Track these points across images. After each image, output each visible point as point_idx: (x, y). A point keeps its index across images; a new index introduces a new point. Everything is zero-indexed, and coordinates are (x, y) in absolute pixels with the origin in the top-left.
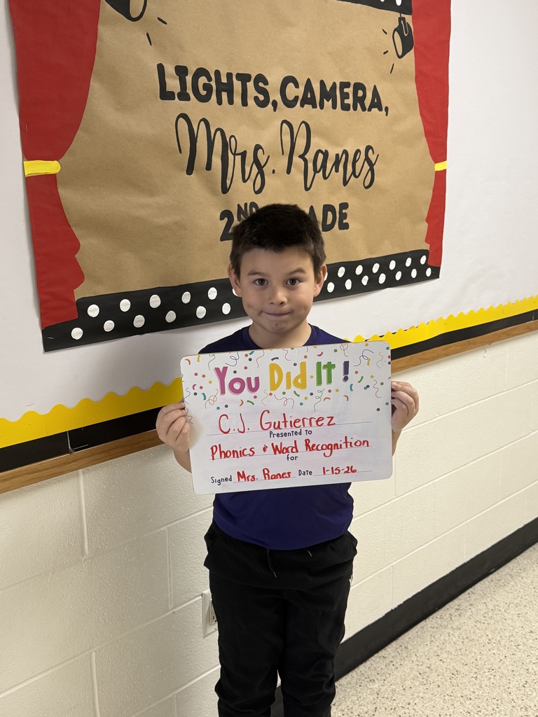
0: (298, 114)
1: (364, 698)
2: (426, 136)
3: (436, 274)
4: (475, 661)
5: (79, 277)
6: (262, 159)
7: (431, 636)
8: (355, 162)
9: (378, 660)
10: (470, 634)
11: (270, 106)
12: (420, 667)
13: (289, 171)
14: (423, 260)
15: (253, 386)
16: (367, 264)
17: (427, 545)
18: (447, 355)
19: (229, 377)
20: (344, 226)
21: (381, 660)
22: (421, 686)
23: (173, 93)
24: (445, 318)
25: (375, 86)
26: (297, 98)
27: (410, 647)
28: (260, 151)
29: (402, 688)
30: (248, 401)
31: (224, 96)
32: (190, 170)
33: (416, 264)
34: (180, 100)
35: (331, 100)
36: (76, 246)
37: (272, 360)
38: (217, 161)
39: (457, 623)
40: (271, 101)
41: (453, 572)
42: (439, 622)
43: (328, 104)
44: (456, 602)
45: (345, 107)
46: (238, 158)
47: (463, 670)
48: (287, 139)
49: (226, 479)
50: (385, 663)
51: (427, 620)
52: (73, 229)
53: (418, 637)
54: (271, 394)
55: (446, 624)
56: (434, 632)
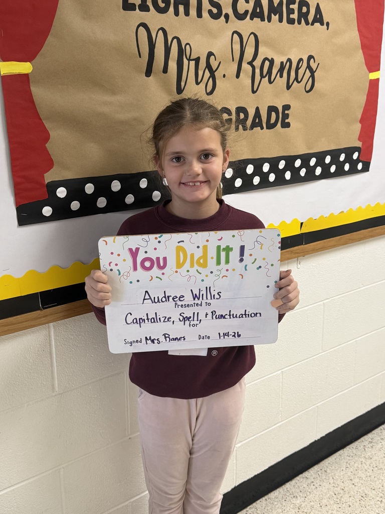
0: (247, 26)
1: (287, 511)
2: (362, 49)
3: (366, 168)
4: (381, 487)
5: (49, 164)
6: (214, 64)
7: (347, 463)
8: (298, 69)
9: (302, 480)
10: (379, 463)
11: (223, 18)
12: (336, 489)
13: (238, 76)
14: (355, 156)
15: (162, 264)
16: (305, 159)
17: (347, 390)
18: (372, 236)
19: (141, 257)
20: (286, 125)
21: (304, 480)
22: (335, 505)
23: (134, 5)
24: (373, 206)
25: (318, 4)
26: (247, 12)
27: (328, 471)
28: (212, 57)
29: (319, 505)
30: (157, 277)
31: (181, 8)
32: (148, 73)
33: (349, 159)
34: (140, 11)
35: (278, 15)
36: (46, 137)
37: (179, 242)
38: (173, 65)
39: (369, 454)
40: (224, 13)
41: (369, 412)
42: (354, 452)
43: (275, 18)
44: (370, 435)
45: (291, 21)
46: (193, 63)
47: (371, 494)
48: (237, 47)
49: (137, 341)
50: (307, 483)
51: (345, 449)
52: (44, 121)
53: (336, 463)
54: (176, 272)
55: (360, 453)
56: (349, 460)
